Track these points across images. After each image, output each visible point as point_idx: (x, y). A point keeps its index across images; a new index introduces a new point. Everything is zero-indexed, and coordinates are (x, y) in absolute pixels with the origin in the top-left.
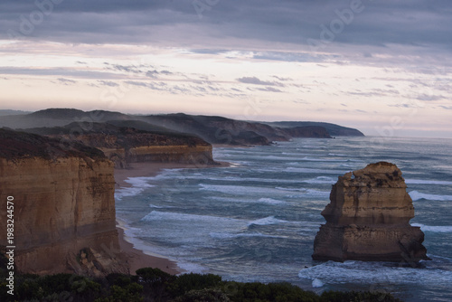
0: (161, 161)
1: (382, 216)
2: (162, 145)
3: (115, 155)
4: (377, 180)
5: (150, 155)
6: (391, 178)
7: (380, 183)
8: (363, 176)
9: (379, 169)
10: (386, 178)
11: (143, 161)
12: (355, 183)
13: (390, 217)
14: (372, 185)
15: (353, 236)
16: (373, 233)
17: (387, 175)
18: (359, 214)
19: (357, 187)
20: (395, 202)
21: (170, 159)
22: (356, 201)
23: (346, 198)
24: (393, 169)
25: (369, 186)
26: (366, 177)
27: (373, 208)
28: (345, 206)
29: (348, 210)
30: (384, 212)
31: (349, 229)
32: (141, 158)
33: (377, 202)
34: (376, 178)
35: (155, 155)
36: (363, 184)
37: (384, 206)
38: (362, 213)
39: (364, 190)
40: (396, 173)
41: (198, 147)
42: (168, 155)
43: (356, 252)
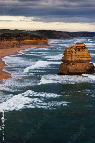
0: (31, 45)
1: (80, 60)
2: (31, 40)
3: (15, 43)
4: (78, 49)
5: (28, 43)
6: (83, 48)
7: (79, 50)
8: (74, 48)
9: (79, 45)
10: (81, 48)
11: (25, 45)
12: (71, 50)
13: (83, 60)
14: (77, 50)
15: (70, 67)
16: (77, 66)
17: (81, 47)
18: (72, 60)
19: (72, 51)
20: (84, 56)
21: (34, 44)
22: (71, 56)
23: (68, 54)
24: (84, 45)
25: (76, 51)
26: (75, 48)
27: (77, 58)
28: (67, 57)
29: (69, 59)
30: (81, 59)
31: (69, 65)
32: (25, 44)
33: (78, 56)
34: (78, 48)
35: (29, 43)
36: (74, 50)
37: (81, 57)
38: (73, 59)
39: (74, 52)
40: (84, 47)
41: (43, 40)
42: (33, 43)
43: (72, 72)
